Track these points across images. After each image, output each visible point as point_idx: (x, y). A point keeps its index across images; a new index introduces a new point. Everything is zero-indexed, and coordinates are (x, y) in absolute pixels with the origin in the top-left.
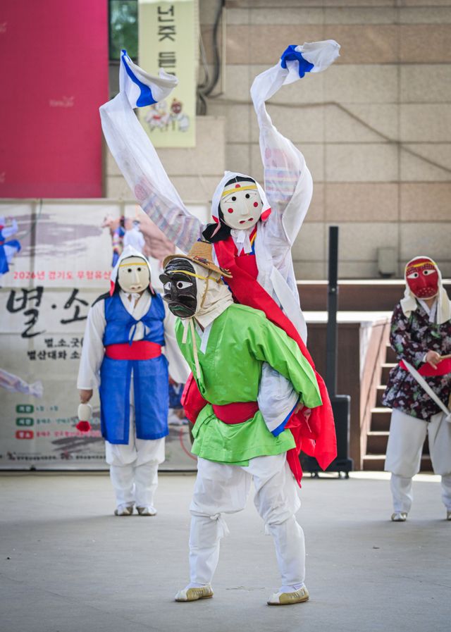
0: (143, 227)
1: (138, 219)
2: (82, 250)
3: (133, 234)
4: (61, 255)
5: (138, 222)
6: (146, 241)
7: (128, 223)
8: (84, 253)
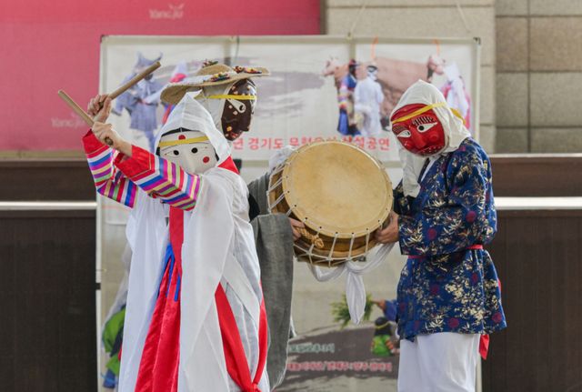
0: (382, 76)
1: (374, 64)
2: (295, 107)
3: (368, 86)
4: (266, 115)
5: (375, 68)
6: (386, 95)
7: (360, 70)
8: (298, 112)
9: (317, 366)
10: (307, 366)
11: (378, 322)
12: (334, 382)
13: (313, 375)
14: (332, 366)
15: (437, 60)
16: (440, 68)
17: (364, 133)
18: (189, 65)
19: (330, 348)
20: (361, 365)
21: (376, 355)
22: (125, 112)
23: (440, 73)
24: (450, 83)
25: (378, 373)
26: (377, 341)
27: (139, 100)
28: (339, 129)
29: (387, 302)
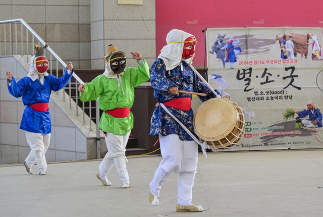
9: (279, 133)
10: (276, 133)
11: (297, 118)
12: (284, 138)
13: (277, 136)
14: (283, 133)
15: (310, 34)
16: (311, 37)
17: (289, 58)
18: (234, 37)
19: (282, 127)
20: (292, 133)
21: (296, 129)
22: (215, 53)
23: (311, 38)
24: (314, 41)
25: (298, 135)
26: (297, 124)
27: (219, 49)
28: (281, 57)
29: (299, 112)
